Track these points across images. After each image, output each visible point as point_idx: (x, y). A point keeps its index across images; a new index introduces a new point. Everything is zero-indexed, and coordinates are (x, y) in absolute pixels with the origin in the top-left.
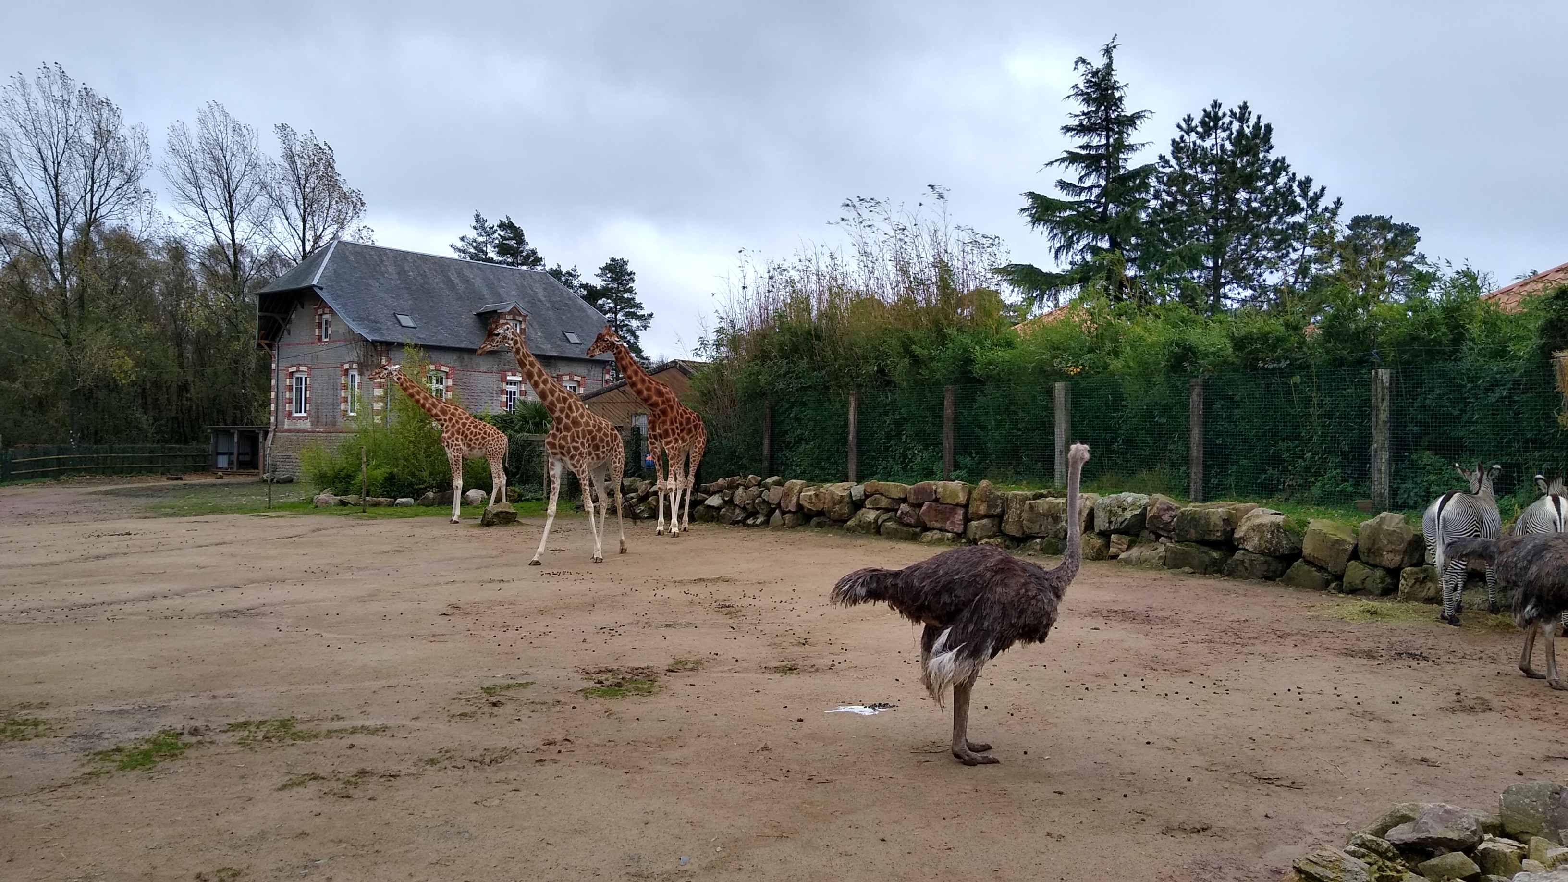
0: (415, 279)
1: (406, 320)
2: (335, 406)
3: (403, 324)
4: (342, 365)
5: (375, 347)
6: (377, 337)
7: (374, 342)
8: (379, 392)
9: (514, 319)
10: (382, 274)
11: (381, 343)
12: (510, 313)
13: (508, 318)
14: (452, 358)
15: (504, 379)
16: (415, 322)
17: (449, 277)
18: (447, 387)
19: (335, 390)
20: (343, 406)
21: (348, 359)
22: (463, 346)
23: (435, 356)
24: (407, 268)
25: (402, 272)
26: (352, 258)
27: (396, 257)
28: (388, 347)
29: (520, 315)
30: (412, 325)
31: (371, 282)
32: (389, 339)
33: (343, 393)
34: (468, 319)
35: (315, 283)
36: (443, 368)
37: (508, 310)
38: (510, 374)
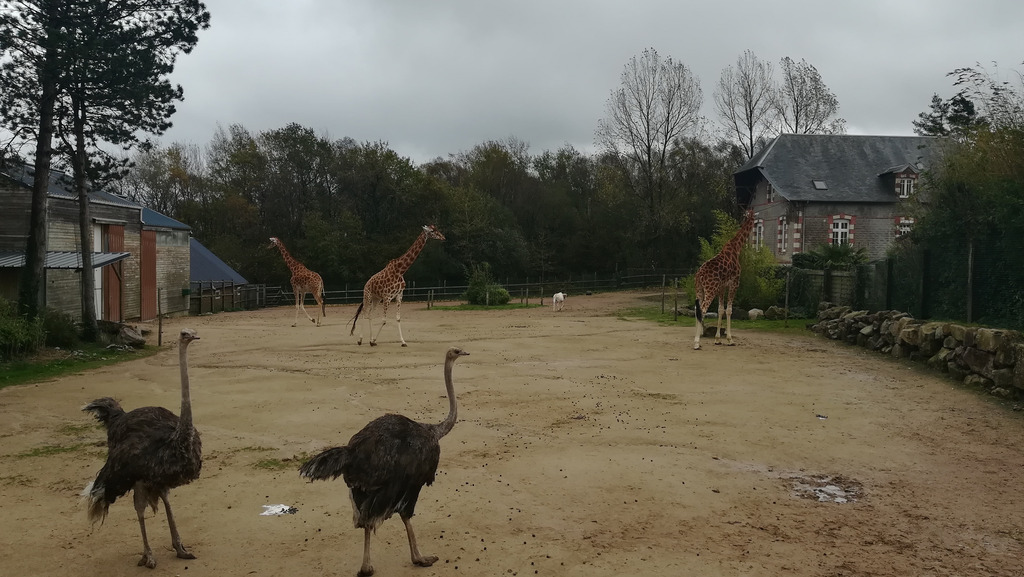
0: (835, 154)
1: (820, 185)
2: (775, 246)
3: (818, 187)
4: (779, 218)
5: (795, 205)
6: (795, 198)
7: (792, 202)
8: (797, 236)
9: (908, 177)
10: (810, 154)
11: (799, 202)
12: (903, 173)
13: (902, 176)
14: (854, 210)
15: (898, 223)
16: (827, 185)
17: (863, 150)
18: (850, 230)
19: (775, 235)
20: (779, 245)
21: (782, 214)
22: (861, 200)
23: (839, 209)
24: (830, 147)
25: (825, 151)
26: (789, 145)
27: (823, 141)
28: (804, 204)
29: (914, 173)
30: (825, 187)
31: (800, 160)
32: (803, 198)
33: (779, 237)
34: (871, 180)
35: (759, 165)
36: (846, 217)
37: (902, 170)
38: (903, 218)
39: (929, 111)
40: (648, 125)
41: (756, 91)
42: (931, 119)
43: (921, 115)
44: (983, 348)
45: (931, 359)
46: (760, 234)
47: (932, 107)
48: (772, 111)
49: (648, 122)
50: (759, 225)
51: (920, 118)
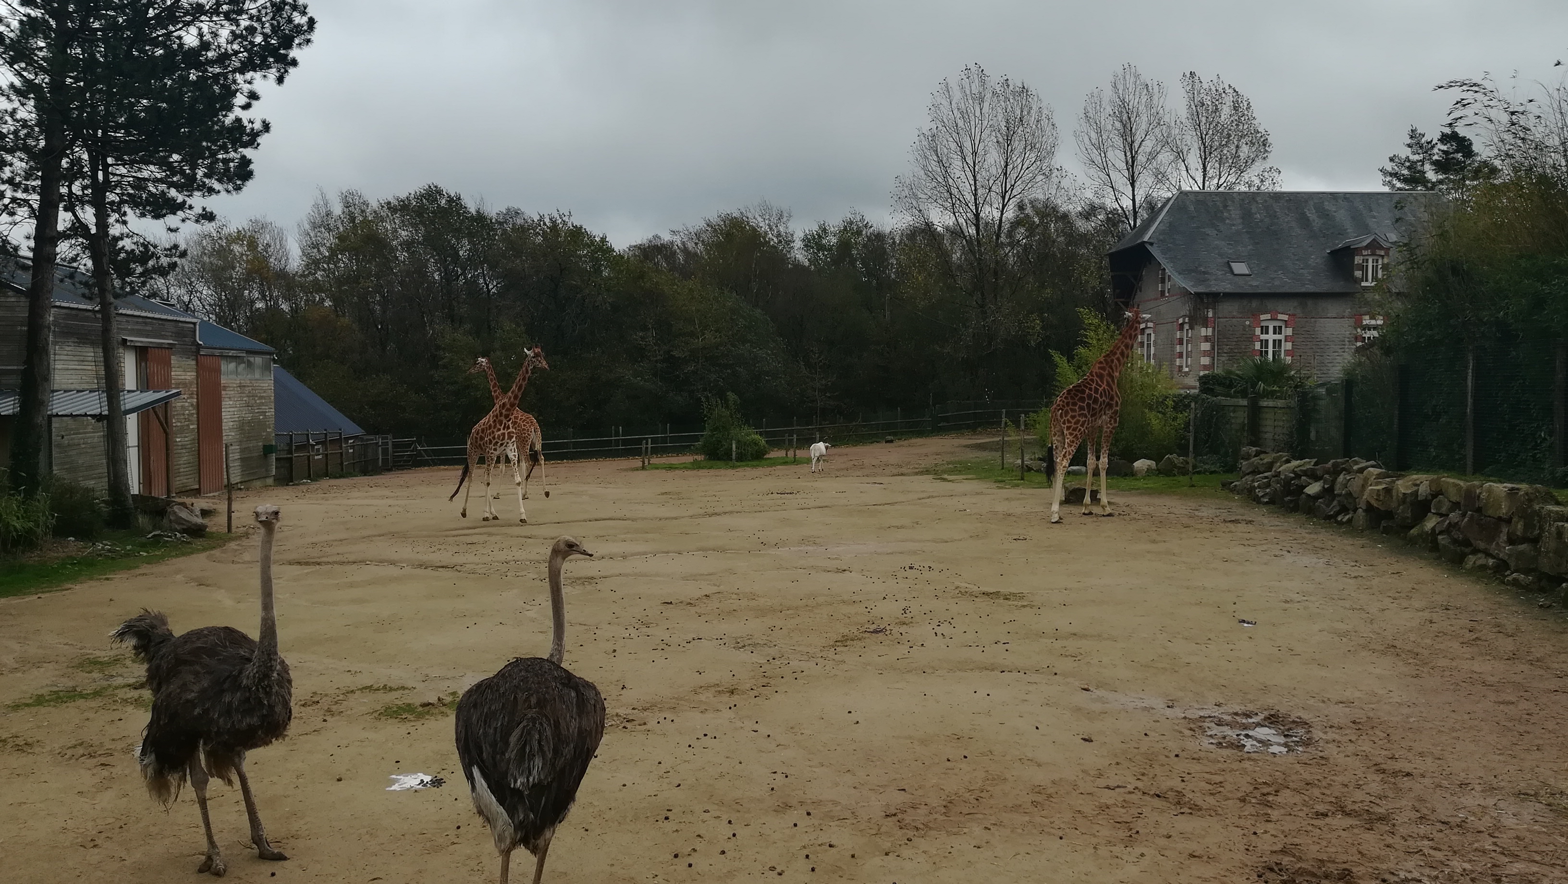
0: (1262, 221)
1: (1240, 268)
2: (1172, 362)
3: (1236, 272)
4: (1178, 320)
5: (1202, 300)
6: (1201, 289)
7: (1198, 294)
8: (1206, 346)
9: (1373, 254)
10: (1223, 220)
11: (1208, 294)
12: (1367, 247)
13: (1365, 253)
14: (1292, 305)
15: (1359, 324)
16: (1250, 268)
17: (1304, 214)
18: (1286, 336)
19: (1173, 346)
20: (1178, 362)
21: (1182, 314)
22: (1303, 290)
23: (1270, 304)
24: (1254, 210)
25: (1247, 216)
26: (1192, 208)
27: (1243, 200)
28: (1215, 298)
30: (1247, 272)
31: (1208, 231)
32: (1214, 289)
33: (1178, 348)
34: (1317, 258)
35: (1146, 239)
36: (1280, 317)
37: (1365, 244)
38: (1367, 317)
39: (1405, 152)
40: (975, 180)
41: (1141, 126)
42: (1407, 164)
43: (1391, 160)
44: (1490, 512)
45: (1412, 531)
46: (1149, 346)
47: (1409, 146)
48: (1165, 157)
49: (974, 176)
50: (1147, 331)
51: (1392, 164)
